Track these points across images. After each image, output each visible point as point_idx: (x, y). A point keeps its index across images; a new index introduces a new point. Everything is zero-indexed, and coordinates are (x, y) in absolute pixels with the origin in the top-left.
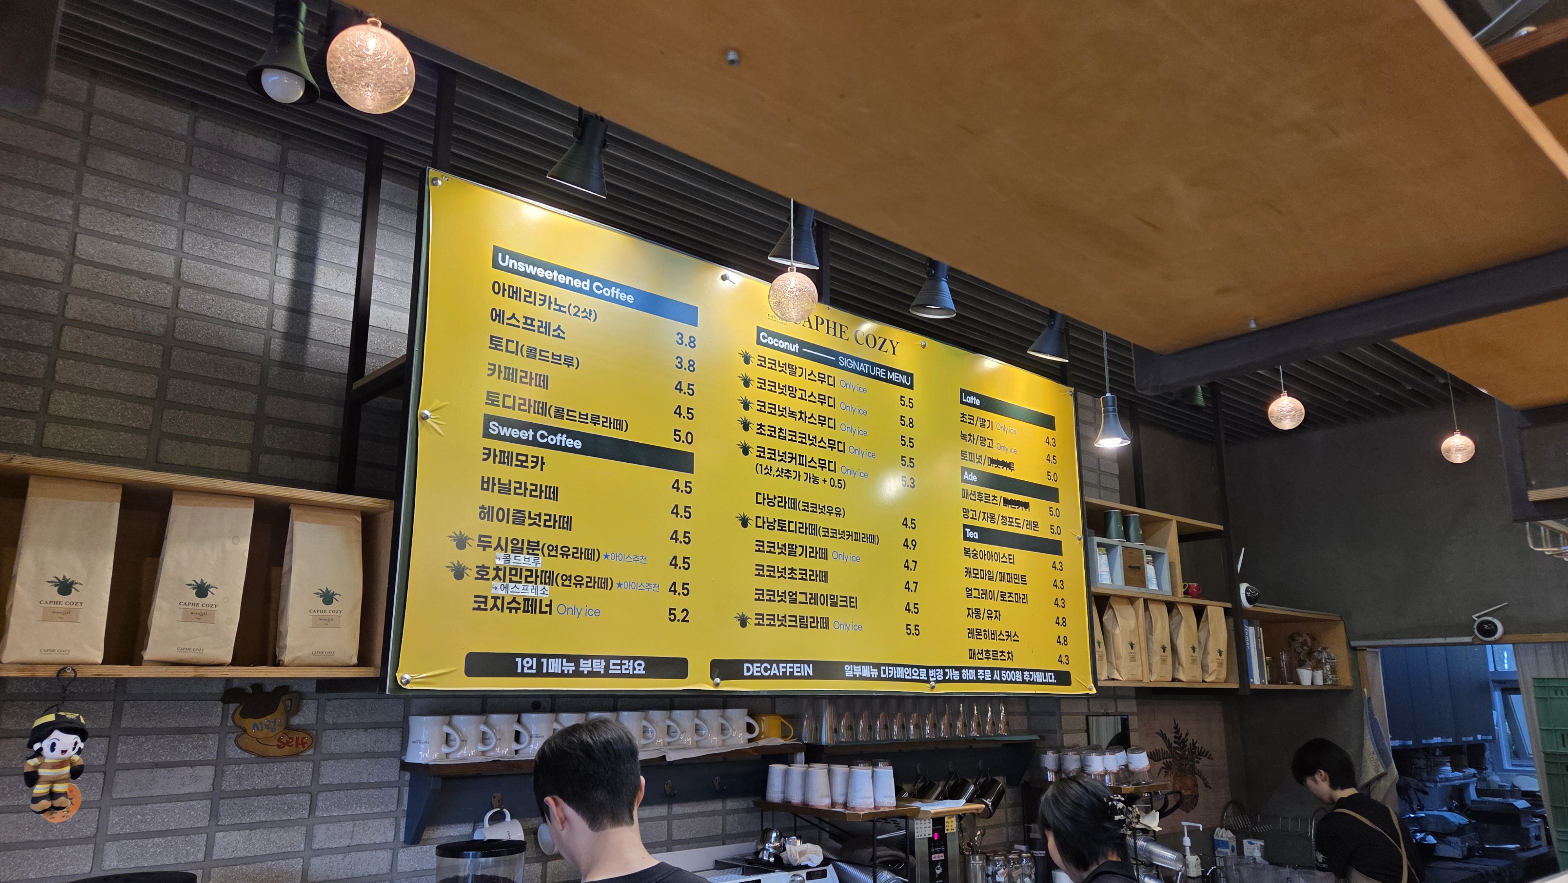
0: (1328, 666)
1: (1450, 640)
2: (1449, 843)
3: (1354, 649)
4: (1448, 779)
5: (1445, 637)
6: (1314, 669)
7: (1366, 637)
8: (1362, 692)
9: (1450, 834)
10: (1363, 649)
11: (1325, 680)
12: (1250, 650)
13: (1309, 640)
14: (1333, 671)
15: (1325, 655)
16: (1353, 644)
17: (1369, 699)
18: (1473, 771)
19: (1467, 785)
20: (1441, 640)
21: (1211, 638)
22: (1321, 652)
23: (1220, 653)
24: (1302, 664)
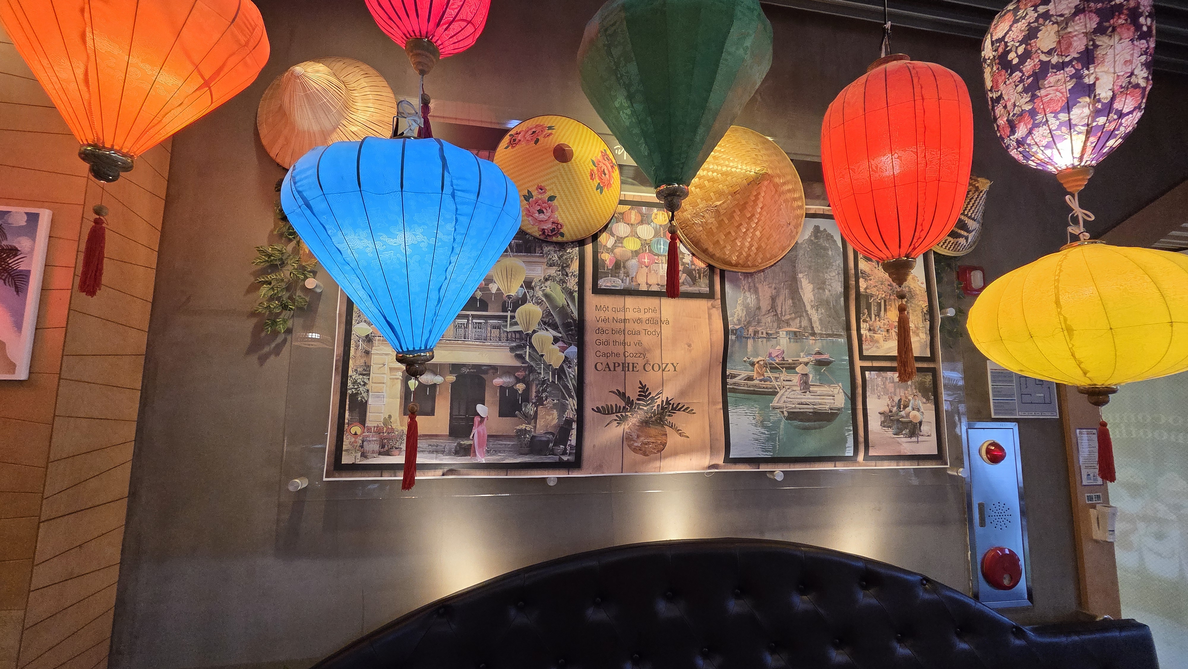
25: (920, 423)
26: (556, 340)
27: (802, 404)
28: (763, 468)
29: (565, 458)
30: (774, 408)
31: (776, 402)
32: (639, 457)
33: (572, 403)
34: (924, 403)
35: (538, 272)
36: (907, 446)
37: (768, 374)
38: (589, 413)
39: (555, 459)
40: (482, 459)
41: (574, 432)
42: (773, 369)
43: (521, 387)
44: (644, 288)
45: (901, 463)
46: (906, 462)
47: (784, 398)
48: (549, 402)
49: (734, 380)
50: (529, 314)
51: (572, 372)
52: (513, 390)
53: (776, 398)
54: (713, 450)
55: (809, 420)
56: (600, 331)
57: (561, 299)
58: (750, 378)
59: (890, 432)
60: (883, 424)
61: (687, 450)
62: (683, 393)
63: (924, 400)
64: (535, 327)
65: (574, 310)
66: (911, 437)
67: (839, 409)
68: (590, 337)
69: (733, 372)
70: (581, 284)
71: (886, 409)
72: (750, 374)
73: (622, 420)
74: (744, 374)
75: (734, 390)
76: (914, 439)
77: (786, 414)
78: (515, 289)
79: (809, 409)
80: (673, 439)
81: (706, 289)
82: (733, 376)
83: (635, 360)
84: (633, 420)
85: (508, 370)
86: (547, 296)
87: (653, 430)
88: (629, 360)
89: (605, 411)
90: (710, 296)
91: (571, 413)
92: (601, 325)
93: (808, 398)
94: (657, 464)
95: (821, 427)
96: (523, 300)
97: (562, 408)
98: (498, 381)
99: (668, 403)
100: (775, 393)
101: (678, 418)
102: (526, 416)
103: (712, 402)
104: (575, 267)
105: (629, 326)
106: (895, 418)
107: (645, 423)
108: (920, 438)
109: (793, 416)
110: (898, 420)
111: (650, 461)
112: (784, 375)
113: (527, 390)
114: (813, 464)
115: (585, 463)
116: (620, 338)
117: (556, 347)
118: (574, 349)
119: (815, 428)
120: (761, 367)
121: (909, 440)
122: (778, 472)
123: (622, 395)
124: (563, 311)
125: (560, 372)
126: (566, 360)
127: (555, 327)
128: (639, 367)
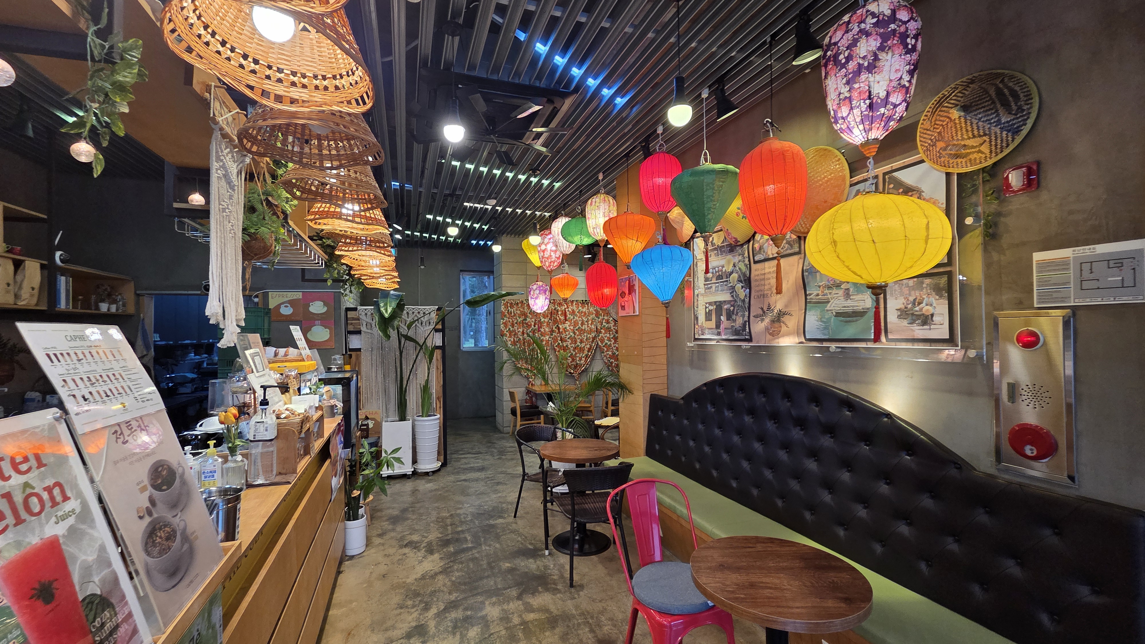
0: (121, 303)
1: (190, 292)
2: (186, 387)
3: (138, 295)
4: (192, 359)
5: (187, 290)
6: (111, 303)
7: (146, 289)
8: (140, 316)
9: (187, 383)
10: (143, 295)
11: (117, 310)
12: (60, 290)
13: (109, 288)
14: (124, 305)
15: (119, 297)
16: (138, 292)
17: (143, 319)
18: (206, 356)
19: (203, 362)
20: (186, 292)
21: (26, 280)
22: (117, 296)
23: (33, 289)
24: (103, 301)
25: (932, 315)
26: (742, 287)
27: (845, 307)
28: (825, 344)
29: (747, 337)
30: (827, 311)
31: (828, 307)
32: (771, 337)
33: (747, 313)
34: (937, 300)
35: (737, 259)
36: (920, 332)
37: (827, 291)
38: (751, 317)
39: (743, 337)
40: (724, 337)
41: (747, 326)
42: (829, 288)
43: (732, 308)
44: (771, 256)
45: (916, 344)
46: (920, 344)
47: (833, 305)
48: (740, 314)
49: (811, 297)
50: (734, 278)
51: (747, 300)
52: (729, 310)
53: (829, 305)
54: (798, 334)
55: (849, 317)
56: (756, 280)
57: (744, 269)
58: (818, 295)
59: (905, 323)
60: (899, 317)
61: (788, 334)
62: (786, 306)
63: (937, 297)
64: (736, 283)
65: (748, 273)
66: (923, 325)
67: (868, 309)
68: (753, 284)
69: (810, 292)
70: (749, 261)
71: (903, 307)
72: (818, 292)
73: (762, 320)
74: (815, 293)
75: (810, 302)
76: (925, 327)
77: (834, 314)
78: (730, 268)
79: (850, 310)
80: (784, 329)
81: (797, 250)
82: (810, 295)
83: (768, 292)
84: (767, 320)
85: (729, 302)
86: (740, 269)
87: (776, 325)
88: (765, 292)
89: (756, 317)
90: (799, 253)
91: (746, 319)
92: (756, 278)
93: (849, 303)
94: (777, 340)
95: (856, 321)
96: (732, 273)
97: (743, 316)
98: (726, 307)
99: (780, 311)
100: (828, 302)
101: (785, 319)
102: (733, 320)
103: (800, 310)
104: (746, 254)
105: (767, 276)
106: (911, 312)
107: (773, 321)
108: (932, 327)
109: (838, 315)
110: (913, 314)
111: (775, 339)
112: (835, 291)
113: (734, 310)
114: (852, 343)
115: (753, 340)
116: (762, 282)
117: (742, 290)
118: (748, 290)
119: (853, 322)
120: (823, 288)
121: (921, 327)
122: (833, 346)
123: (762, 309)
124: (744, 275)
125: (744, 301)
126: (746, 296)
127: (741, 282)
128: (769, 295)
